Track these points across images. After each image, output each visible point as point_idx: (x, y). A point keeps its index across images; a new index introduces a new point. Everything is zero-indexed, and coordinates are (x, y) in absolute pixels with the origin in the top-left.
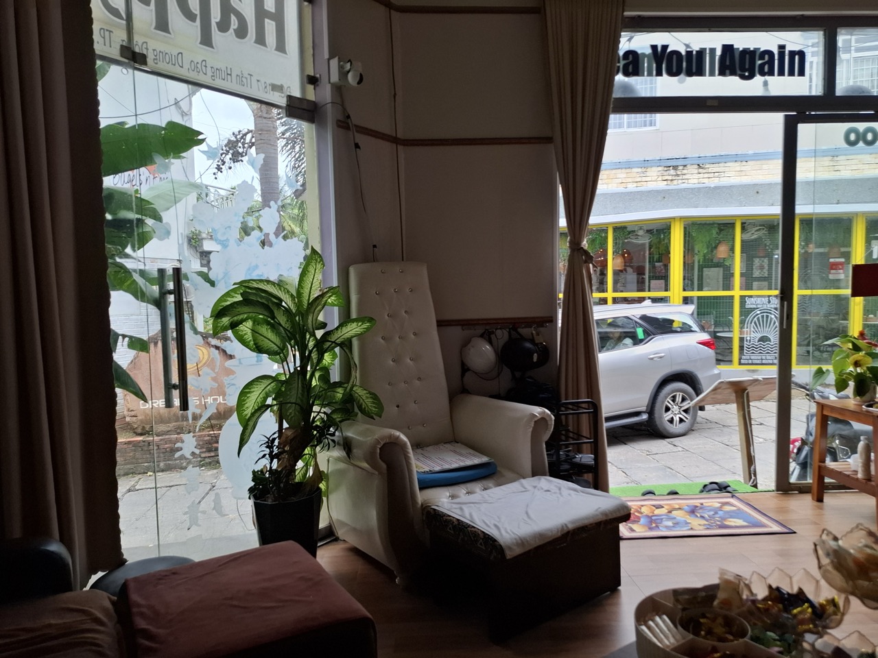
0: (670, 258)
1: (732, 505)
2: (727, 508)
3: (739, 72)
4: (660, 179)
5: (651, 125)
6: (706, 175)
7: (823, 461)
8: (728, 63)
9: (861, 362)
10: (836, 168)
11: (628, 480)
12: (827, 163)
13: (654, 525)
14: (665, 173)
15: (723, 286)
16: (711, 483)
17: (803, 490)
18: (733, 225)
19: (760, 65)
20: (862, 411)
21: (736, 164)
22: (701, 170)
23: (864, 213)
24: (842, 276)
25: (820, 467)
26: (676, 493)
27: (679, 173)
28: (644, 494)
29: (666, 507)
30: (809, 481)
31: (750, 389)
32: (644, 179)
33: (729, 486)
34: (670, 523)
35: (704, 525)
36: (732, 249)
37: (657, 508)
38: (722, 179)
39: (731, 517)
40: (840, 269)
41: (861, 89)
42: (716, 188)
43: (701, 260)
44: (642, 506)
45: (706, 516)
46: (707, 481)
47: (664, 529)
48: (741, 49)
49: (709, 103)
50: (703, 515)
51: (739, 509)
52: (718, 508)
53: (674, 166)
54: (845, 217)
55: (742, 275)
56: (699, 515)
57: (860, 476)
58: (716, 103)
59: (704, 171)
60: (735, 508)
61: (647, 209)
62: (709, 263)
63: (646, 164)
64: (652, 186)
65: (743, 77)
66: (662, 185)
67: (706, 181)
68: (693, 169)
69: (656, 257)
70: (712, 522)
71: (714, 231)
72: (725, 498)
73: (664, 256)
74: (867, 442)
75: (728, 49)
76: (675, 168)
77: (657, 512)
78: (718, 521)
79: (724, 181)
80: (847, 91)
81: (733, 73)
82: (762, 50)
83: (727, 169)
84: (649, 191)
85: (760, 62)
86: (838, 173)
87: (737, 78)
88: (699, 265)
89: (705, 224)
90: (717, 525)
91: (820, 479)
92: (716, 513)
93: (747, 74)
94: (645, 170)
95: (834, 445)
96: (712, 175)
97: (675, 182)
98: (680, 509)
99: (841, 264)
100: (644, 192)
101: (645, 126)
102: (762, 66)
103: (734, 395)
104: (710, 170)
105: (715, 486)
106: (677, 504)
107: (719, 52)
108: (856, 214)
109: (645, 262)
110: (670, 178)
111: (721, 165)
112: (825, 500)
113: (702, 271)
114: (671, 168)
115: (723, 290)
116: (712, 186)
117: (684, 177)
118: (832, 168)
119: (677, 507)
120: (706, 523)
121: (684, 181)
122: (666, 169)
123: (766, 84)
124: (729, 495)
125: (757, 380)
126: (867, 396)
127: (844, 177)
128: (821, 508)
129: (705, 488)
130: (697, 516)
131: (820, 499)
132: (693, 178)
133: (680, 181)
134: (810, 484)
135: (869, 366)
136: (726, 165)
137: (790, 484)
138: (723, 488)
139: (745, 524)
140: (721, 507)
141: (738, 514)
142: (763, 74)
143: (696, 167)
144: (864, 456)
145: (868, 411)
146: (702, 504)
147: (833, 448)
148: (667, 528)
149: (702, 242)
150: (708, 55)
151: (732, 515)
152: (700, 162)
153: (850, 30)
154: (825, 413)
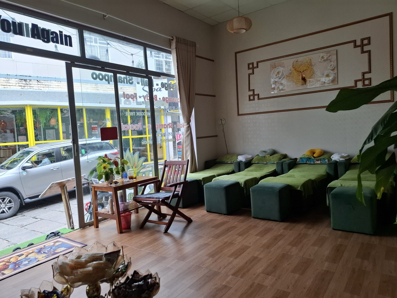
0: (27, 125)
1: (60, 242)
2: (57, 244)
3: (42, 38)
4: (17, 85)
5: (9, 57)
6: (42, 86)
7: (97, 210)
8: (36, 33)
9: (106, 167)
10: (98, 89)
11: (9, 244)
12: (94, 87)
13: (17, 266)
14: (20, 83)
15: (56, 138)
16: (51, 233)
17: (90, 225)
18: (57, 110)
19: (52, 37)
20: (109, 186)
21: (56, 82)
22: (39, 83)
23: (109, 107)
24: (97, 133)
25: (96, 213)
26: (33, 244)
27: (27, 83)
28: (14, 251)
29: (25, 254)
30: (93, 220)
31: (67, 185)
32: (8, 84)
33: (60, 232)
34: (27, 262)
35: (45, 256)
36: (58, 121)
37: (19, 257)
38: (50, 88)
39: (59, 248)
40: (96, 130)
41: (95, 57)
42: (47, 92)
43: (44, 126)
44: (11, 258)
45: (46, 251)
46: (49, 233)
47: (23, 267)
48: (42, 28)
49: (28, 50)
50: (44, 251)
51: (63, 243)
52: (52, 245)
53: (25, 79)
54: (102, 108)
55: (63, 132)
56: (42, 252)
57: (110, 213)
58: (31, 51)
59: (41, 84)
60: (61, 243)
61: (12, 100)
62: (48, 127)
63: (8, 76)
64: (13, 88)
65: (44, 41)
66: (19, 88)
67: (42, 88)
68: (34, 83)
69: (20, 124)
70: (49, 253)
71: (48, 113)
72: (57, 239)
73: (24, 123)
74: (111, 198)
75: (35, 26)
76: (25, 80)
77: (20, 258)
78: (52, 252)
79: (51, 90)
80: (90, 57)
81: (39, 38)
82: (52, 31)
83: (52, 84)
84: (12, 91)
85: (52, 36)
86: (98, 91)
87: (41, 41)
88: (43, 128)
89: (43, 109)
90: (52, 254)
91: (97, 218)
92: (51, 248)
93: (46, 40)
94: (8, 79)
95: (103, 202)
96: (45, 86)
97: (26, 88)
98: (33, 252)
99: (96, 127)
100: (9, 91)
101: (6, 57)
102: (53, 38)
103: (60, 188)
104: (43, 84)
105: (53, 234)
106: (31, 250)
107: (30, 26)
108: (106, 107)
109: (14, 127)
110: (23, 85)
111: (49, 82)
112: (99, 227)
113: (45, 131)
114: (23, 80)
115: (56, 140)
116: (46, 91)
117: (31, 85)
118: (96, 89)
119: (31, 252)
120: (46, 255)
121: (30, 87)
122: (20, 80)
123: (56, 47)
124: (58, 237)
125: (69, 180)
126: (110, 180)
127: (101, 93)
128: (98, 230)
129: (48, 237)
130: (42, 253)
131: (97, 227)
132: (35, 87)
133: (29, 87)
134: (93, 221)
135: (109, 168)
136: (52, 82)
137: (85, 223)
138: (56, 234)
139: (65, 249)
140: (54, 244)
141: (63, 245)
142: (53, 42)
143: (37, 81)
144: (111, 204)
145: (110, 186)
146: (44, 246)
147: (103, 203)
148: (25, 265)
149: (43, 117)
150: (24, 26)
151: (59, 247)
152: (38, 79)
153: (89, 32)
154: (95, 190)
